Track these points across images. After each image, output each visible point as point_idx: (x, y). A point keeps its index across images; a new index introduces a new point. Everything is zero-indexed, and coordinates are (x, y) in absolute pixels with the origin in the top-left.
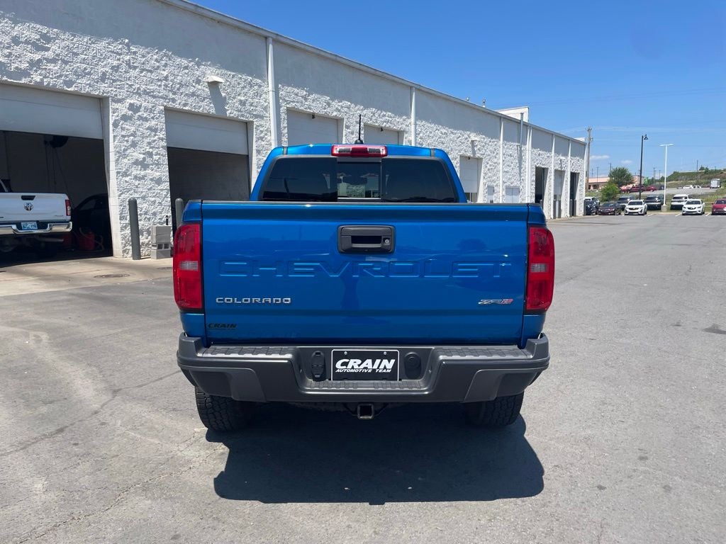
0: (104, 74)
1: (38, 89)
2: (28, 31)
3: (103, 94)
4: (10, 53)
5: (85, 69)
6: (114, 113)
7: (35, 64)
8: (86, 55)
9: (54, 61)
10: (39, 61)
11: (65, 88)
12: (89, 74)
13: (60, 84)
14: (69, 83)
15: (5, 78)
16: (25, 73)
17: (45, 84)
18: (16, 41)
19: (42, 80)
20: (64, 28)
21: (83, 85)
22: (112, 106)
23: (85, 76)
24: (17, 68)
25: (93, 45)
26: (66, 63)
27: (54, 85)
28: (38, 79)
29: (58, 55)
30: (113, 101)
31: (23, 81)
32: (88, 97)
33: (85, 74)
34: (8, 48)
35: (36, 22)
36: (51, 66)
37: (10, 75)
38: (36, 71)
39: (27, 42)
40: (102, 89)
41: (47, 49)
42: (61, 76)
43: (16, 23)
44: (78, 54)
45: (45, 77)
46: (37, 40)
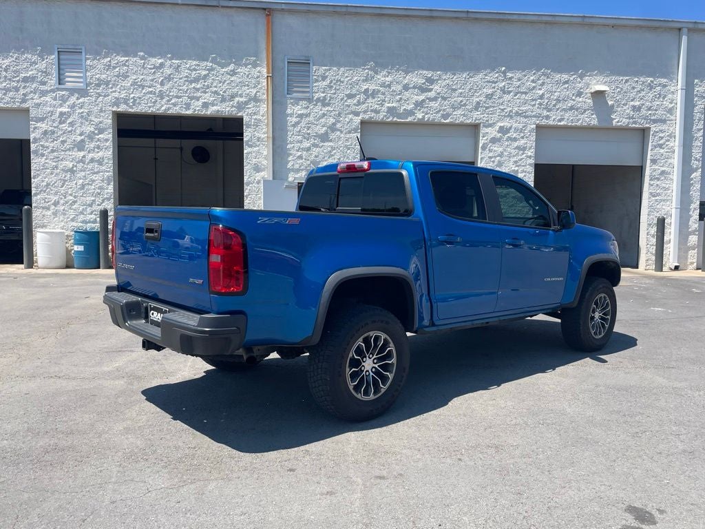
0: (478, 103)
1: (421, 124)
2: (416, 78)
3: (475, 121)
4: (401, 98)
5: (461, 101)
6: (483, 137)
7: (419, 104)
8: (463, 89)
9: (435, 99)
10: (423, 101)
11: (443, 121)
12: (465, 105)
13: (438, 118)
14: (446, 116)
15: (395, 119)
16: (411, 113)
17: (426, 119)
18: (406, 88)
19: (424, 117)
20: (445, 70)
21: (458, 117)
22: (483, 130)
23: (460, 108)
24: (405, 109)
25: (470, 79)
26: (444, 99)
27: (434, 119)
28: (420, 116)
29: (439, 94)
30: (484, 126)
31: (410, 119)
32: (462, 125)
33: (461, 105)
34: (399, 94)
35: (423, 69)
36: (432, 104)
37: (399, 116)
38: (420, 110)
39: (414, 87)
40: (475, 117)
41: (430, 90)
42: (440, 111)
43: (407, 73)
44: (456, 90)
45: (427, 114)
46: (422, 84)
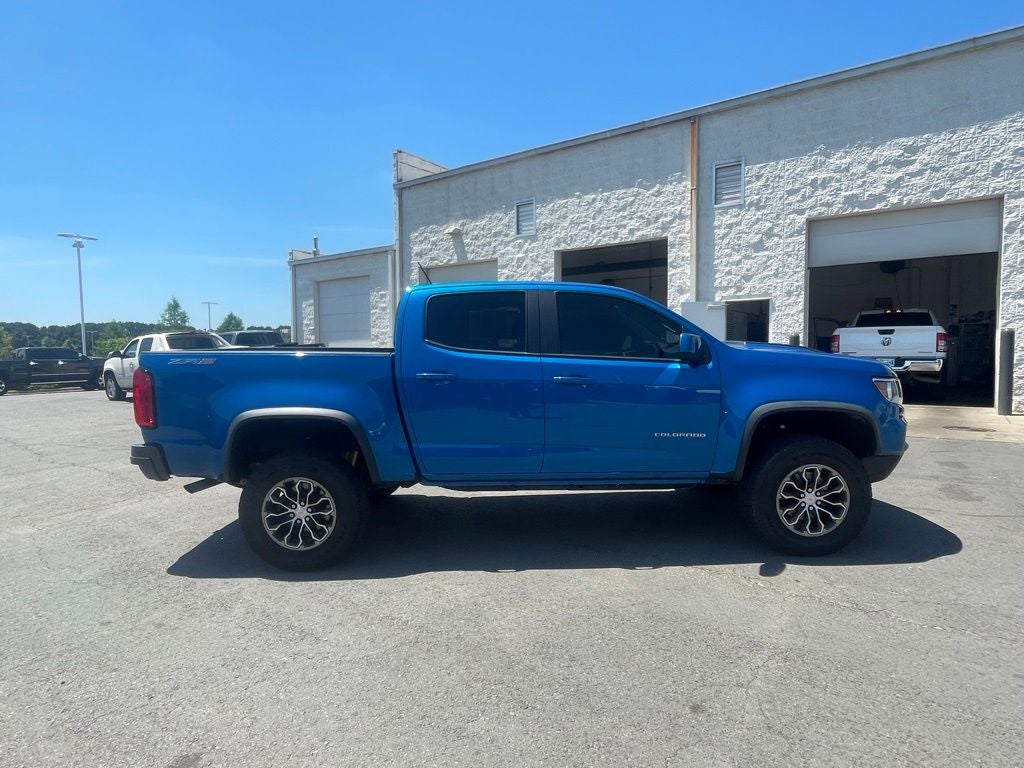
0: (999, 166)
1: (897, 211)
2: (888, 151)
3: (993, 192)
4: (864, 182)
5: (967, 168)
6: (1010, 213)
7: (893, 185)
8: (970, 150)
9: (920, 173)
10: (901, 179)
11: (934, 200)
12: (974, 172)
13: (925, 198)
14: (939, 194)
15: (856, 210)
16: (881, 198)
17: (905, 203)
18: (873, 166)
19: (901, 200)
20: (938, 131)
21: (963, 190)
22: (1009, 204)
23: (965, 178)
24: (870, 195)
25: (984, 133)
26: (936, 169)
27: (918, 201)
28: (894, 199)
29: (926, 165)
30: (1010, 197)
31: (878, 207)
32: (969, 203)
33: (965, 173)
34: (862, 177)
35: (900, 136)
36: (917, 180)
37: (862, 205)
38: (894, 192)
39: (886, 164)
40: (995, 185)
41: (914, 161)
42: (928, 188)
43: (874, 148)
44: (957, 153)
45: (906, 195)
46: (899, 156)
